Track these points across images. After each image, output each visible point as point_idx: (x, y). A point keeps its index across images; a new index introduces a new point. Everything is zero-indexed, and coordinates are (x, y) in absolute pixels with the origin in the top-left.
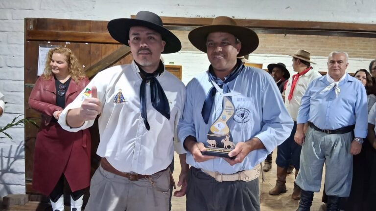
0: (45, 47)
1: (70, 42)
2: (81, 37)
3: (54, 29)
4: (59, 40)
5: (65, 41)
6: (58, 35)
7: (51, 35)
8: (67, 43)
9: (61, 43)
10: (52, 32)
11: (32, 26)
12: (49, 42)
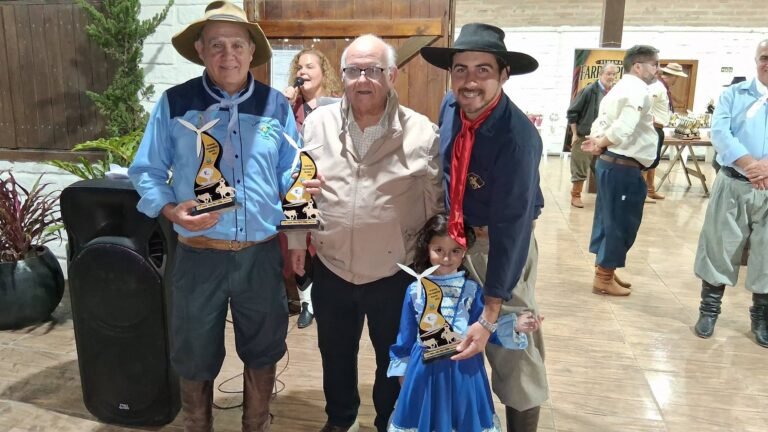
0: (281, 49)
1: (321, 38)
2: (339, 29)
3: (294, 17)
4: (303, 35)
5: (311, 38)
6: (301, 27)
7: (290, 27)
8: (315, 40)
9: (306, 41)
10: (292, 23)
11: (257, 14)
12: (286, 40)
